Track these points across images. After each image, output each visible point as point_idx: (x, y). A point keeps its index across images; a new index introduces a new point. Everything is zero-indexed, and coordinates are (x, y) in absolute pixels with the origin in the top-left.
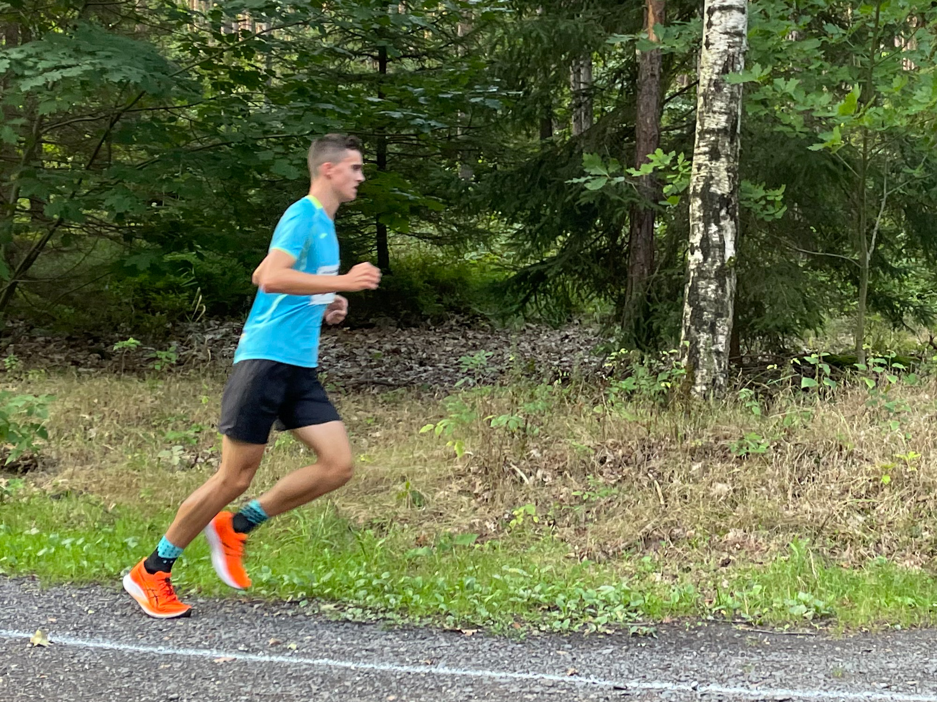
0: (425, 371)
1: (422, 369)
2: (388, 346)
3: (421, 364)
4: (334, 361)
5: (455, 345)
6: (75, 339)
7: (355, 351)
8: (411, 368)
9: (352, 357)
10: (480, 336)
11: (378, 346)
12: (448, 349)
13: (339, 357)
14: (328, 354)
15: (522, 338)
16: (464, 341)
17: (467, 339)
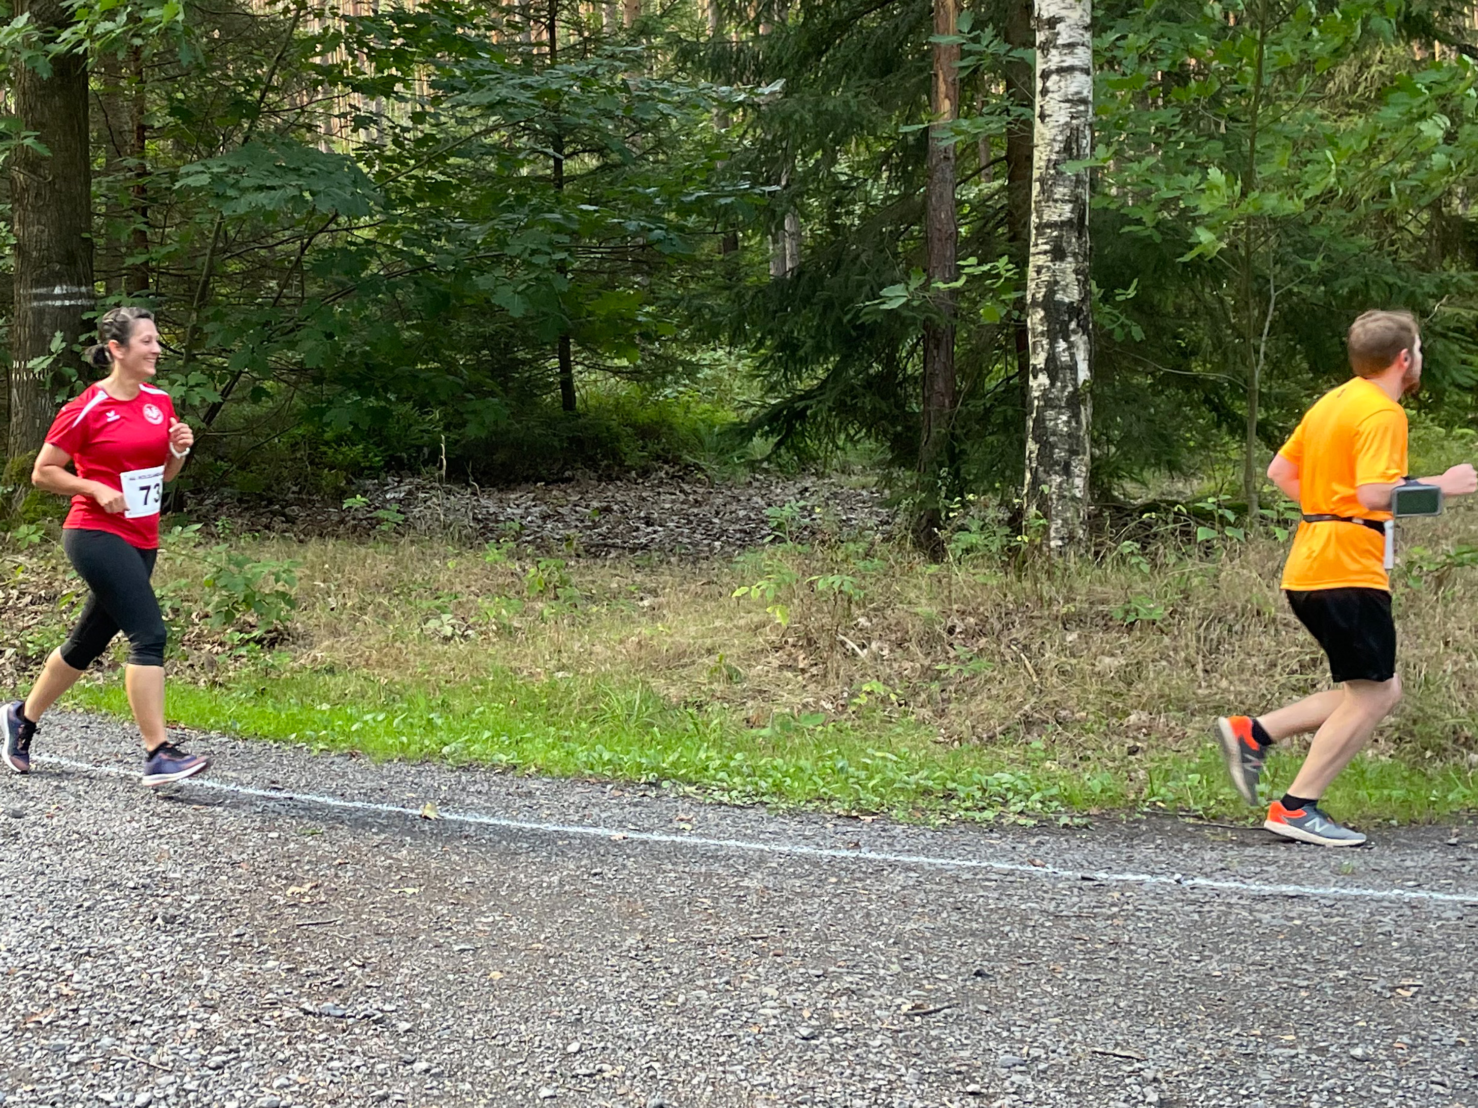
0: (655, 532)
1: (650, 529)
2: (595, 504)
3: (648, 524)
4: (540, 522)
5: (673, 502)
6: (248, 502)
7: (560, 510)
8: (637, 529)
9: (560, 518)
10: (701, 491)
11: (584, 504)
12: (667, 506)
13: (545, 518)
14: (530, 514)
15: (751, 491)
16: (682, 497)
17: (686, 494)
